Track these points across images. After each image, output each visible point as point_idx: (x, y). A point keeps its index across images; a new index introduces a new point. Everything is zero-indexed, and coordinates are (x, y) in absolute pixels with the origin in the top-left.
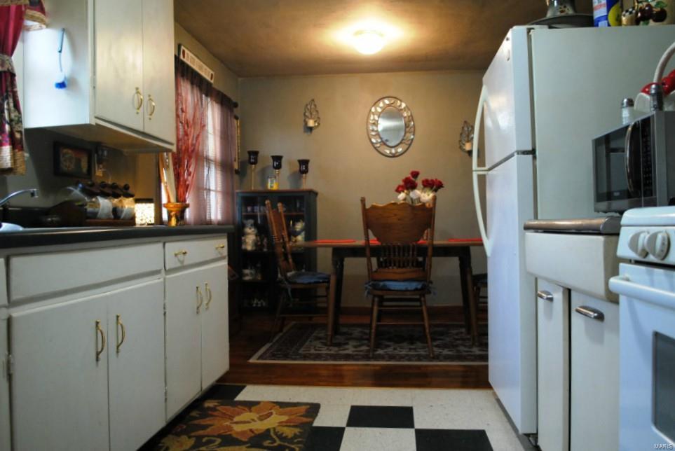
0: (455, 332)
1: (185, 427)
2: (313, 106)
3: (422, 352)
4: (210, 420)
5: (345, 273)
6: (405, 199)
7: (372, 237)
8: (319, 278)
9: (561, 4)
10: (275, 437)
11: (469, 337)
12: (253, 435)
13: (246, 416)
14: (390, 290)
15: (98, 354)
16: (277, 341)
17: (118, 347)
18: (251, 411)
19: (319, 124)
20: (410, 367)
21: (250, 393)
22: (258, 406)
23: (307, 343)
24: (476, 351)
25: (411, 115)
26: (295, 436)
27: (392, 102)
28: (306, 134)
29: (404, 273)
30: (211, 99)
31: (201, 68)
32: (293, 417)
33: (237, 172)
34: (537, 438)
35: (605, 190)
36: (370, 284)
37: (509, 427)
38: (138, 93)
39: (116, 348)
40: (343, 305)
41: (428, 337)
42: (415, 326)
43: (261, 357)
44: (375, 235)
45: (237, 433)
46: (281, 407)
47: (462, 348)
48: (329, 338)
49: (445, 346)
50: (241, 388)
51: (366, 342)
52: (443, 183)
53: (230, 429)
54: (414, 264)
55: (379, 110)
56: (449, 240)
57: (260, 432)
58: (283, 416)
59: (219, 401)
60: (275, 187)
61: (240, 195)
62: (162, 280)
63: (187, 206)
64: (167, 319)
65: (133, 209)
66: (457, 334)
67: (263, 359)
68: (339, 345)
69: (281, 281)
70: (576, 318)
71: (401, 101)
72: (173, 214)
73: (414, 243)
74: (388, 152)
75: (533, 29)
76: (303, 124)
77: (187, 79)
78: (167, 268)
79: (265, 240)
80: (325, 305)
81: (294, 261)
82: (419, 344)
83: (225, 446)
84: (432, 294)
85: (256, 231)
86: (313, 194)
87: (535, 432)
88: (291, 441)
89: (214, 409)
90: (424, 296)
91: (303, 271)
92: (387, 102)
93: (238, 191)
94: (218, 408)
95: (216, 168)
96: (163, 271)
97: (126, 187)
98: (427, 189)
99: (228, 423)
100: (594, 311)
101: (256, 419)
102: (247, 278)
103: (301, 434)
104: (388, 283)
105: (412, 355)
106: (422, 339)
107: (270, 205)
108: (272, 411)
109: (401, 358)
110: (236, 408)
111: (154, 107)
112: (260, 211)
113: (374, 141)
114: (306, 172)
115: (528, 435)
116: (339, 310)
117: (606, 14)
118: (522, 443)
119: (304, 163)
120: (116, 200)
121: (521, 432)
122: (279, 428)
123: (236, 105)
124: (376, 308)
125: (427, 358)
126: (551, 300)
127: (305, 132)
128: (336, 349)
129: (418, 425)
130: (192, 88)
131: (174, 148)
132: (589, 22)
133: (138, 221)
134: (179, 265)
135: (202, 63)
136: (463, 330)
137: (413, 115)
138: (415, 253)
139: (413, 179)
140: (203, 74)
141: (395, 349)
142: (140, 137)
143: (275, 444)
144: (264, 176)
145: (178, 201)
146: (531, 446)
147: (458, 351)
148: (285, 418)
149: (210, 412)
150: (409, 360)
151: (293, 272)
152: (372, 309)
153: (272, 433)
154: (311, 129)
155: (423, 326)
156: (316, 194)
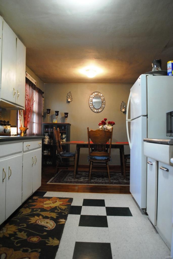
0: (118, 174)
1: (27, 205)
2: (70, 94)
3: (107, 181)
4: (36, 203)
5: (80, 153)
6: (102, 128)
7: (90, 141)
8: (72, 155)
9: (157, 67)
10: (58, 209)
11: (123, 176)
12: (51, 208)
13: (48, 202)
14: (96, 159)
15: (3, 180)
16: (56, 176)
17: (9, 177)
18: (49, 200)
19: (72, 100)
20: (102, 186)
21: (48, 194)
22: (52, 199)
23: (67, 177)
24: (125, 181)
25: (104, 98)
26: (66, 209)
27: (98, 94)
28: (67, 104)
29: (102, 154)
30: (35, 91)
31: (32, 80)
32: (64, 202)
33: (43, 116)
34: (146, 210)
35: (170, 129)
36: (90, 157)
37: (137, 206)
38: (14, 90)
39: (8, 178)
40: (79, 164)
41: (109, 176)
42: (104, 172)
43: (51, 182)
44: (92, 140)
45: (46, 207)
46: (60, 199)
47: (120, 180)
48: (75, 175)
49: (115, 179)
50: (45, 193)
51: (87, 177)
52: (115, 123)
53: (43, 206)
54: (105, 151)
55: (93, 96)
56: (116, 143)
57: (54, 207)
58: (61, 202)
59: (38, 197)
60: (56, 122)
61: (44, 124)
62: (22, 155)
63: (28, 129)
64: (23, 168)
65: (10, 129)
66: (118, 175)
67: (52, 183)
68: (78, 178)
69: (58, 156)
70: (160, 171)
71: (101, 93)
72: (22, 131)
73: (105, 144)
74: (96, 111)
75: (148, 75)
76: (66, 100)
77: (28, 84)
78: (24, 151)
79: (52, 141)
80: (73, 164)
81: (62, 148)
82: (105, 178)
83: (42, 212)
84: (111, 161)
85: (49, 137)
86: (69, 125)
87: (145, 208)
88: (64, 210)
89: (37, 199)
90: (108, 162)
91: (65, 152)
92: (96, 93)
93: (43, 123)
94: (38, 199)
95: (36, 115)
96: (23, 152)
97: (8, 122)
98: (109, 125)
99: (42, 204)
100: (166, 168)
101: (51, 203)
102: (45, 154)
103: (68, 208)
104: (96, 157)
105: (103, 182)
106: (107, 176)
107: (55, 129)
108: (57, 200)
109: (100, 183)
110: (44, 199)
111: (19, 94)
112: (50, 130)
113: (91, 107)
114: (67, 117)
115: (143, 209)
116: (78, 166)
117: (171, 71)
118: (141, 212)
119: (67, 114)
120: (5, 126)
121: (141, 208)
122: (60, 206)
123: (43, 93)
124: (91, 165)
125: (108, 183)
126: (152, 164)
127: (67, 103)
128: (77, 179)
129: (106, 206)
130: (29, 87)
131: (24, 109)
132: (166, 74)
133: (11, 134)
134: (27, 150)
135: (32, 78)
136: (121, 174)
137: (105, 98)
138: (105, 147)
139: (105, 121)
140: (33, 82)
141: (97, 180)
142: (14, 105)
143: (59, 211)
144: (52, 118)
145: (24, 127)
146: (144, 213)
147: (119, 181)
148: (61, 203)
149: (35, 201)
150: (102, 184)
151: (62, 152)
152: (90, 166)
153: (57, 208)
154: (69, 102)
155: (107, 172)
156: (70, 125)
